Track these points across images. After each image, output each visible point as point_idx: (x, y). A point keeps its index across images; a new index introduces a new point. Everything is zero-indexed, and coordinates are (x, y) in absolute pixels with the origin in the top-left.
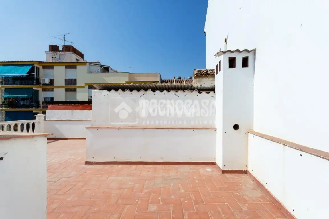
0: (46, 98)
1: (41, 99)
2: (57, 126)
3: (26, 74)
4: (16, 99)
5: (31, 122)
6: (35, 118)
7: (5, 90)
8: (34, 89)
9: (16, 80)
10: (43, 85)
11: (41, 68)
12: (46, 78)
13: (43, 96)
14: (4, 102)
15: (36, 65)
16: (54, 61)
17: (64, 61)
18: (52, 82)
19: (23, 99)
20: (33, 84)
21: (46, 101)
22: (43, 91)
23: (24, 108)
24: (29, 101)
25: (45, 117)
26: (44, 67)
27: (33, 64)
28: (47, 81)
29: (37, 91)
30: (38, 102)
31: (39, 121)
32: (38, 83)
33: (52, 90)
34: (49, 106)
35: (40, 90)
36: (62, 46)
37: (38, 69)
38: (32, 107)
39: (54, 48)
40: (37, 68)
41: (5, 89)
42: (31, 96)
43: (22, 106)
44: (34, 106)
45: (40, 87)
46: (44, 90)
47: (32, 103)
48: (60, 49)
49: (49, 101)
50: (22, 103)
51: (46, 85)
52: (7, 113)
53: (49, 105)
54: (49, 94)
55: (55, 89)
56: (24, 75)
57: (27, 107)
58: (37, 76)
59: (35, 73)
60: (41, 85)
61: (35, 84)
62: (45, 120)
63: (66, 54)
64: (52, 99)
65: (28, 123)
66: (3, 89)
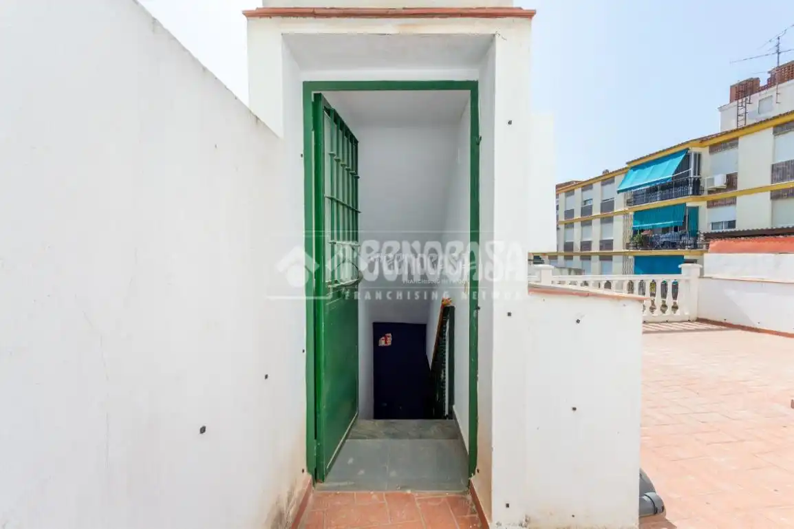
0: (714, 225)
1: (704, 226)
2: (731, 293)
3: (671, 176)
4: (653, 230)
5: (670, 278)
6: (679, 271)
7: (634, 216)
8: (689, 205)
9: (653, 190)
10: (710, 192)
11: (705, 152)
12: (718, 174)
13: (708, 219)
14: (632, 239)
15: (694, 150)
16: (742, 124)
17: (771, 115)
18: (731, 181)
19: (665, 230)
20: (685, 194)
21: (717, 231)
22: (709, 207)
23: (667, 248)
24: (677, 233)
25: (702, 271)
26: (714, 148)
27: (688, 149)
28: (720, 181)
29: (695, 210)
30: (695, 234)
31: (687, 278)
32: (697, 189)
33: (732, 202)
34: (714, 244)
35: (702, 205)
36: (769, 72)
37: (698, 157)
38: (683, 246)
39: (744, 90)
40: (695, 155)
41: (636, 212)
42: (679, 222)
43: (664, 245)
44: (688, 245)
45: (703, 199)
46: (712, 204)
47: (683, 238)
48: (763, 83)
49: (725, 230)
50: (664, 238)
51: (718, 190)
52: (638, 259)
53: (712, 242)
54: (723, 214)
55: (739, 199)
56: (668, 179)
57: (673, 245)
58: (695, 174)
59: (691, 169)
60: (705, 194)
61: (691, 193)
62: (701, 276)
63: (779, 92)
64: (732, 224)
65: (664, 282)
66: (632, 213)
